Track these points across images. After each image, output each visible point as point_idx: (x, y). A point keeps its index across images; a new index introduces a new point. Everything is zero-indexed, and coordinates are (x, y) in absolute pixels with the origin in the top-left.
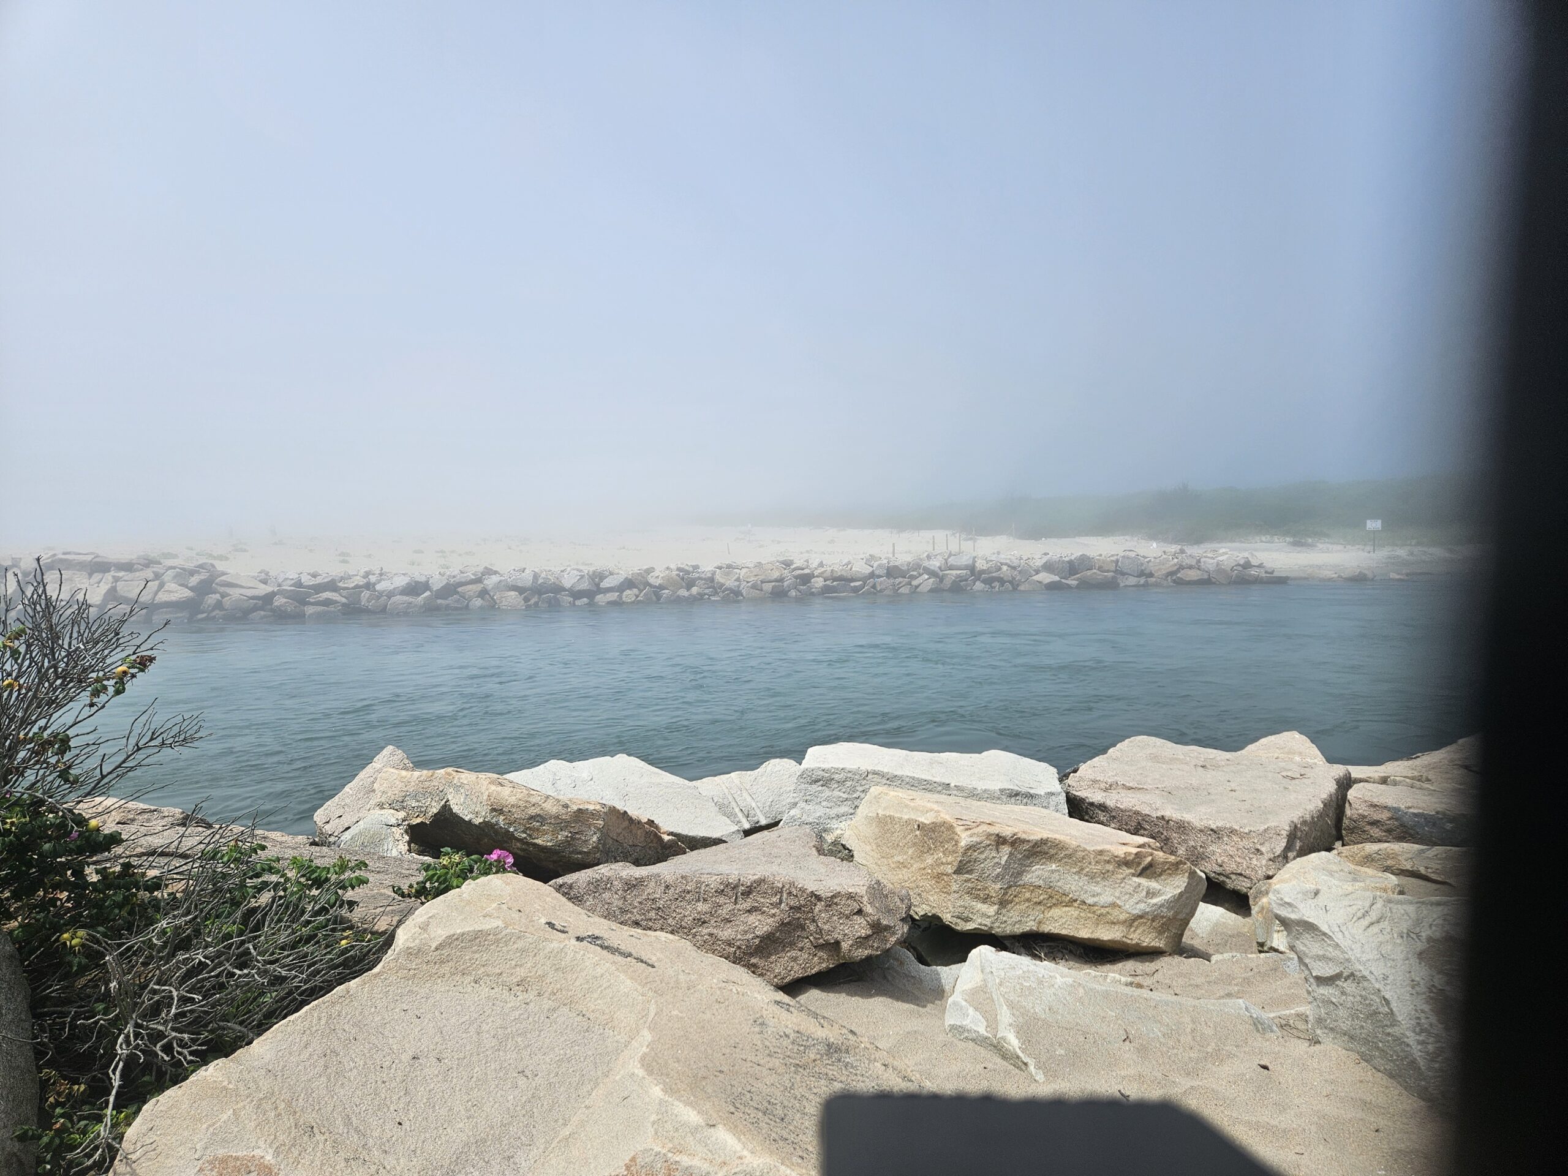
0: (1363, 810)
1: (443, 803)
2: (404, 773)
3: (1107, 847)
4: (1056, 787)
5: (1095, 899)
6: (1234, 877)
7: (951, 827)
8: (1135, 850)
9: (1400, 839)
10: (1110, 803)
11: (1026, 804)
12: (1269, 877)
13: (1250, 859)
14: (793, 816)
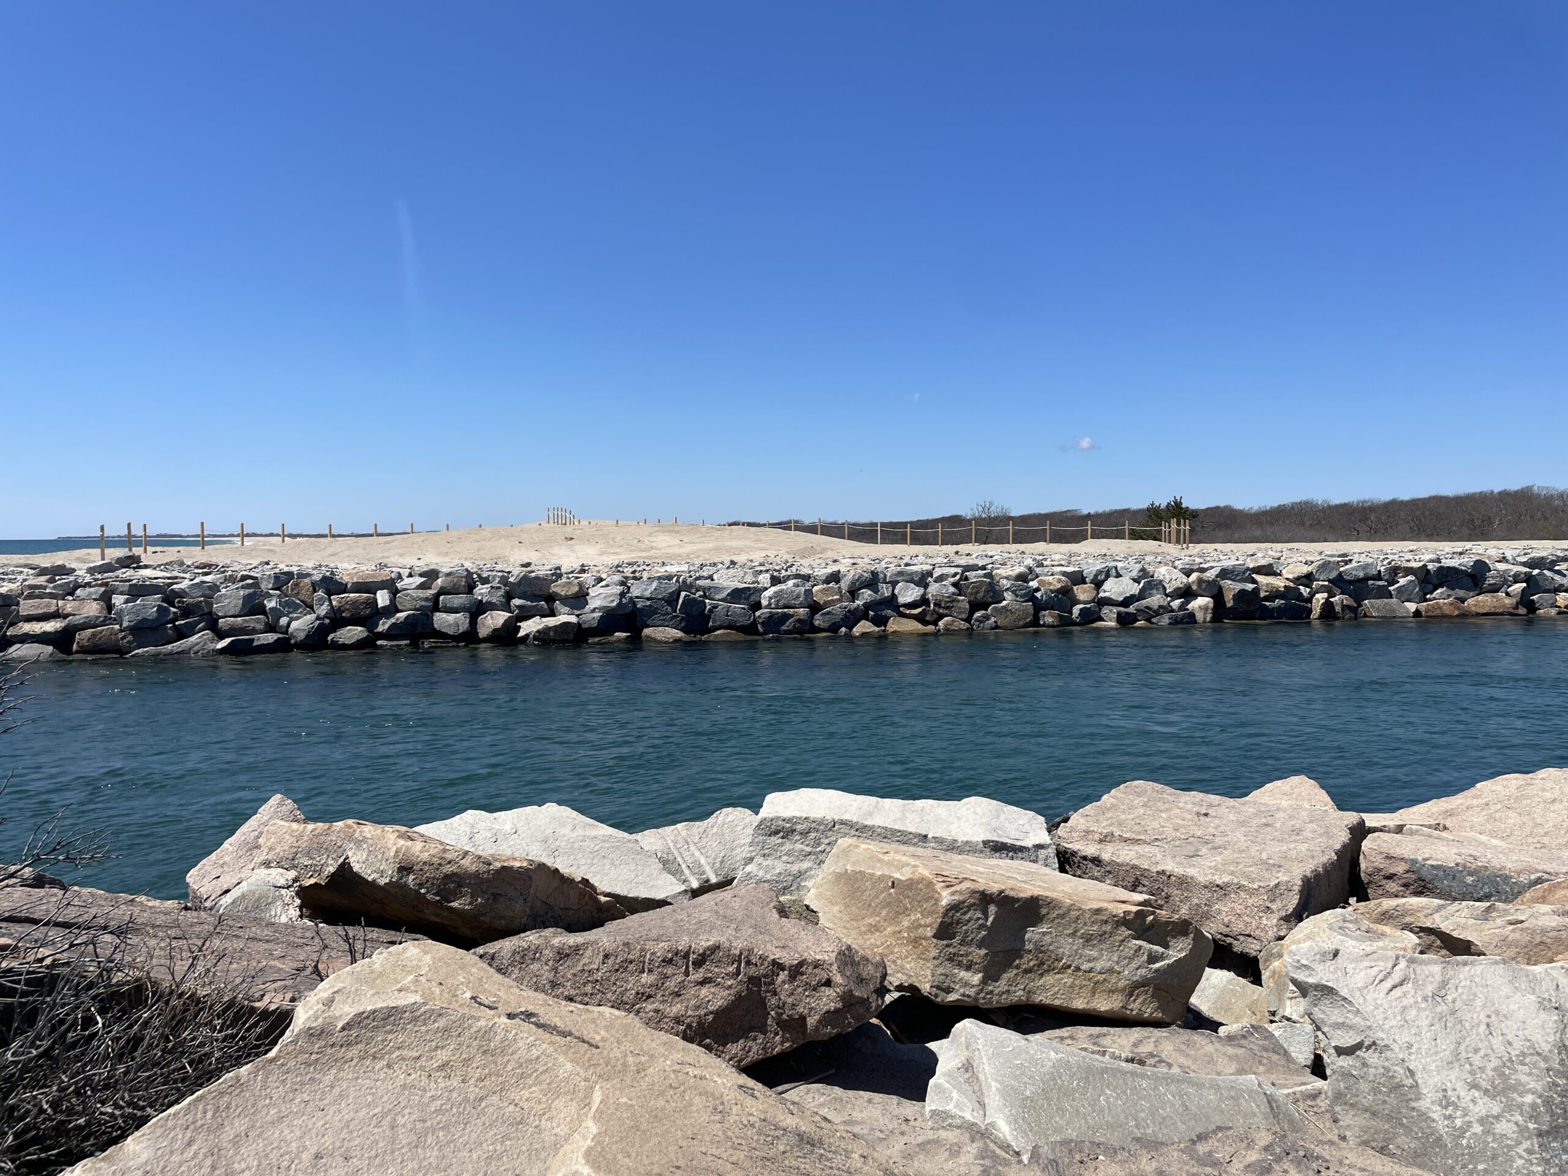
0: (1379, 862)
1: (341, 860)
2: (295, 825)
3: (1104, 905)
4: (1044, 837)
5: (1090, 965)
6: (1242, 938)
7: (930, 884)
8: (1135, 909)
9: (1418, 893)
10: (1106, 856)
11: (1012, 858)
12: (1281, 938)
13: (1261, 918)
14: (749, 873)
